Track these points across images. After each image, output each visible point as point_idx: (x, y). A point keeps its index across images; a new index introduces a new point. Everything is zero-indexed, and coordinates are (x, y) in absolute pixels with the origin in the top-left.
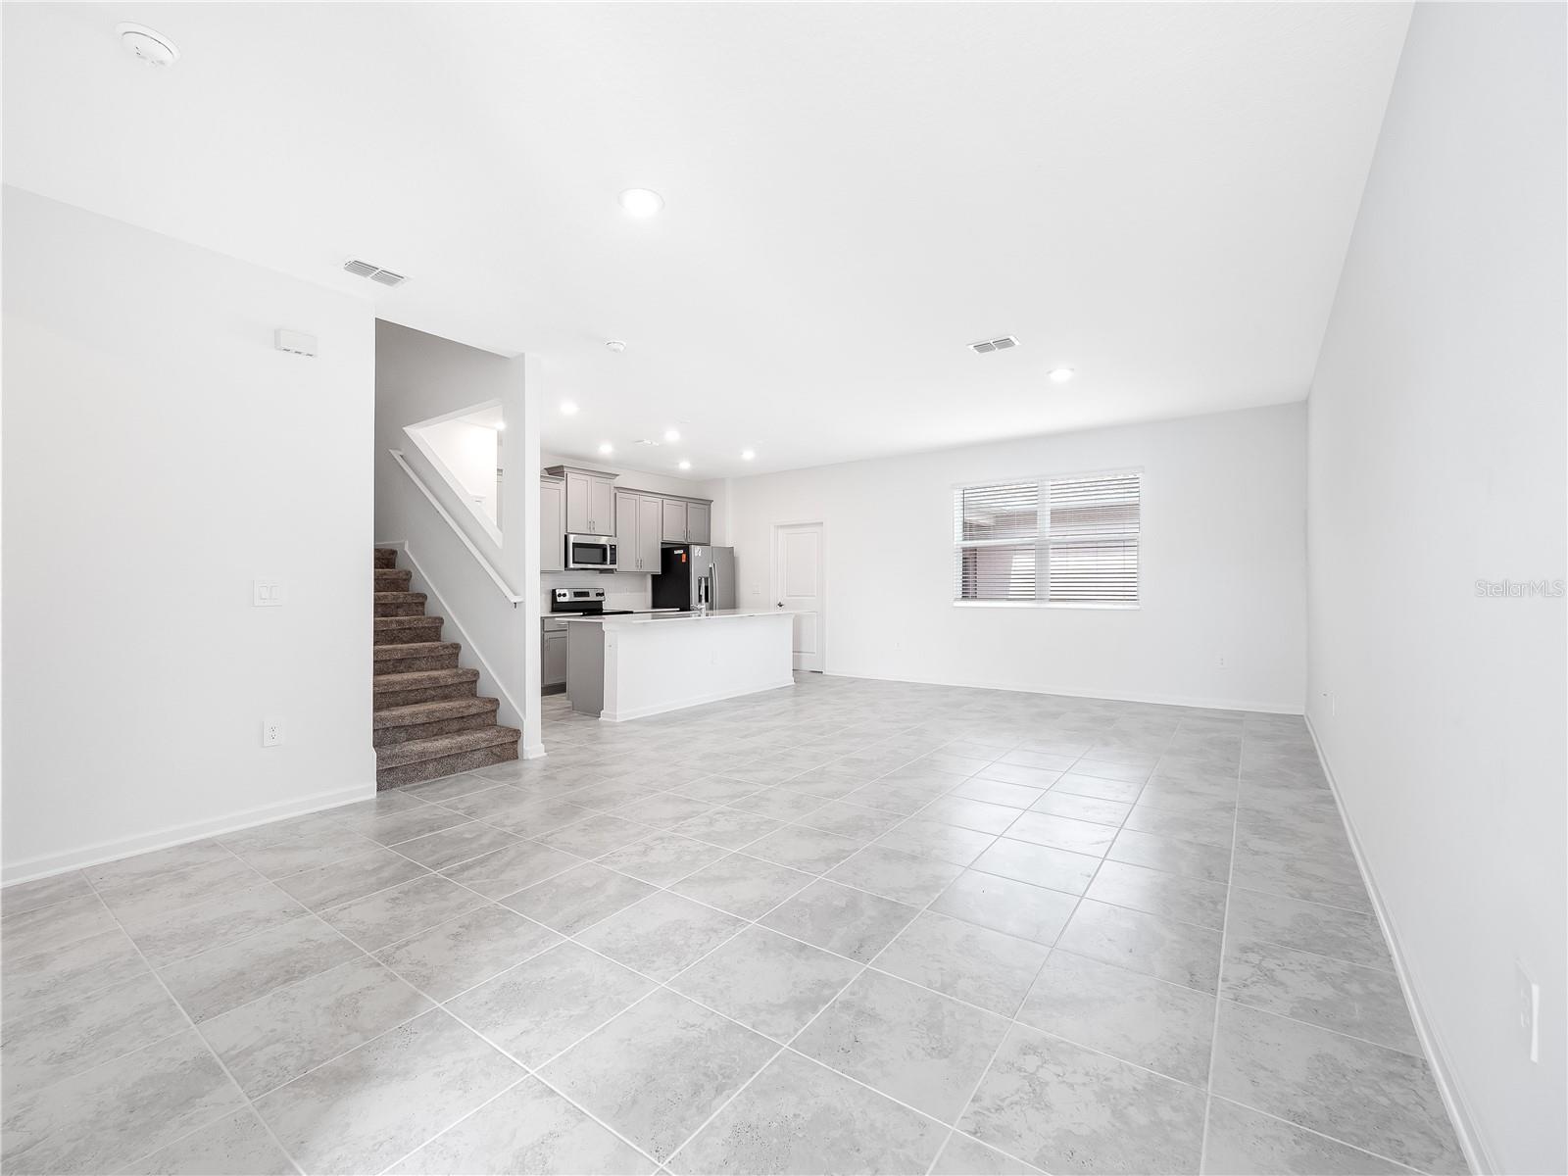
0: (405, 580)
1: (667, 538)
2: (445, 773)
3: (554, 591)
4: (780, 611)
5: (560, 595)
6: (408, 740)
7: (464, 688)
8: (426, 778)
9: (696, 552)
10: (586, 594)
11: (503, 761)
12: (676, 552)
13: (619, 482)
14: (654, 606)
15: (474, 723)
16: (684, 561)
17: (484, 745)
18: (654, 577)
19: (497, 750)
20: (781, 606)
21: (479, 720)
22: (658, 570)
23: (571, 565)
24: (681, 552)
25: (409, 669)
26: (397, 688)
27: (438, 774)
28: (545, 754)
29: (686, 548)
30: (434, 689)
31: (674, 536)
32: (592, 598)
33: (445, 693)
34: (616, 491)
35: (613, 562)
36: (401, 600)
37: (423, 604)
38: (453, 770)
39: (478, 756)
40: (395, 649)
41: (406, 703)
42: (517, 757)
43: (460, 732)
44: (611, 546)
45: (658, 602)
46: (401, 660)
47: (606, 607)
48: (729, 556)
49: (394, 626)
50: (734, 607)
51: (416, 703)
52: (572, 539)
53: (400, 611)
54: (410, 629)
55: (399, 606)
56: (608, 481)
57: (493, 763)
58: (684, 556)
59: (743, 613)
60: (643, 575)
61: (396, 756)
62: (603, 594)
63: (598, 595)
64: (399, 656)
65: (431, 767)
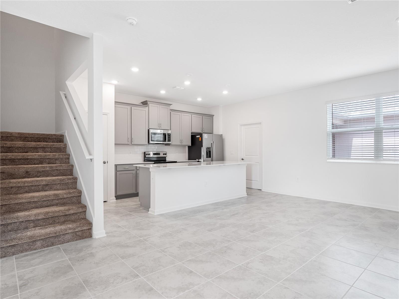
0: (64, 148)
1: (194, 131)
2: (48, 246)
3: (145, 153)
4: (242, 162)
5: (147, 154)
6: (34, 227)
7: (74, 200)
8: (35, 249)
9: (205, 136)
10: (159, 154)
11: (83, 239)
12: (197, 137)
13: (172, 107)
14: (189, 159)
15: (73, 218)
16: (200, 140)
17: (70, 231)
18: (189, 147)
19: (79, 233)
20: (243, 160)
21: (76, 216)
22: (190, 144)
23: (151, 142)
24: (199, 136)
25: (51, 189)
26: (36, 200)
27: (43, 246)
28: (106, 235)
29: (201, 135)
30: (58, 199)
31: (197, 130)
32: (162, 155)
33: (62, 202)
34: (171, 111)
35: (169, 140)
36: (56, 157)
37: (68, 158)
38: (53, 245)
39: (67, 237)
40: (42, 180)
41: (41, 207)
42: (91, 237)
43: (63, 223)
44: (168, 134)
45: (191, 157)
46: (47, 185)
47: (168, 159)
48: (221, 139)
49: (48, 169)
50: (223, 161)
51: (47, 207)
52: (151, 131)
53: (57, 162)
54: (56, 170)
55: (56, 159)
56: (167, 107)
57: (77, 240)
58: (200, 138)
59: (227, 163)
60: (184, 146)
61: (15, 239)
62: (166, 154)
63: (164, 154)
64: (44, 183)
65: (39, 244)
